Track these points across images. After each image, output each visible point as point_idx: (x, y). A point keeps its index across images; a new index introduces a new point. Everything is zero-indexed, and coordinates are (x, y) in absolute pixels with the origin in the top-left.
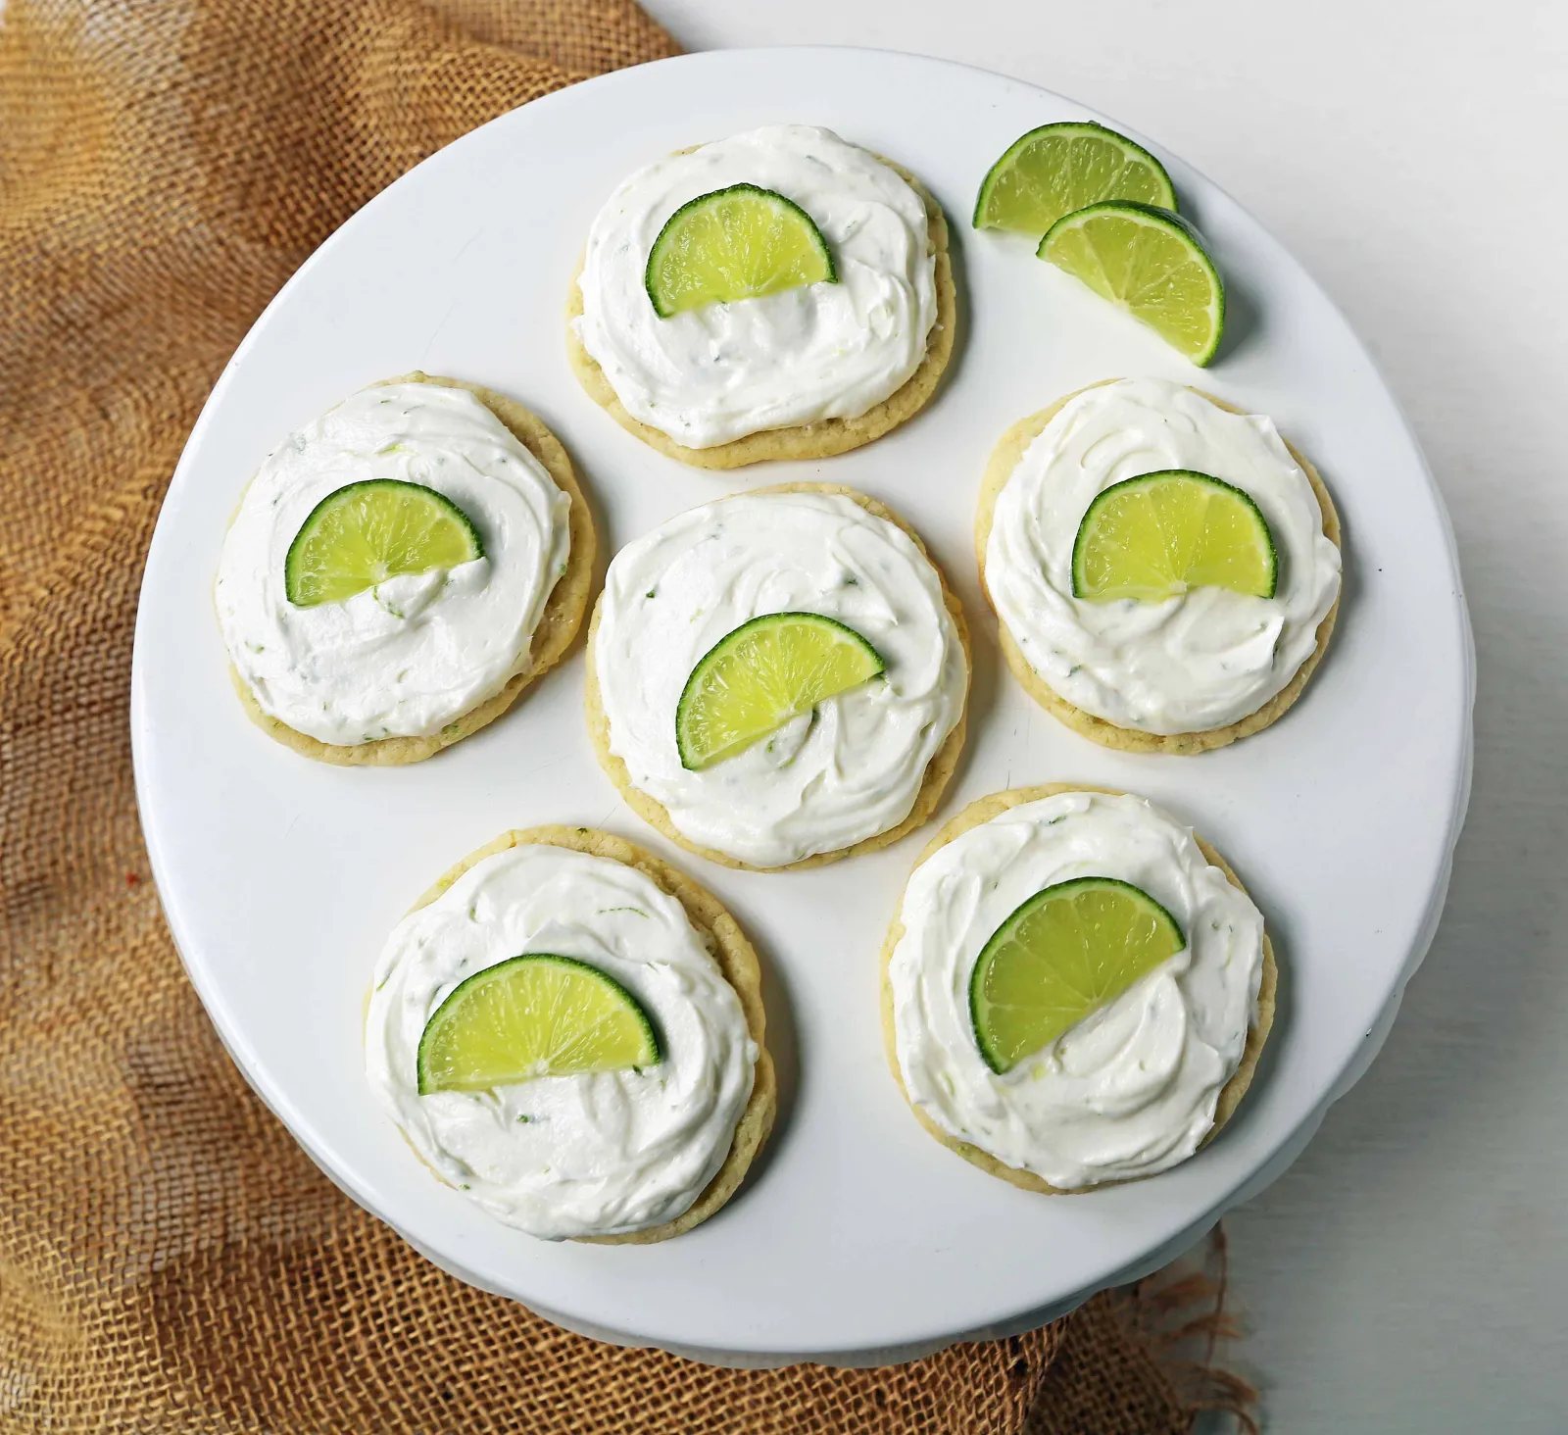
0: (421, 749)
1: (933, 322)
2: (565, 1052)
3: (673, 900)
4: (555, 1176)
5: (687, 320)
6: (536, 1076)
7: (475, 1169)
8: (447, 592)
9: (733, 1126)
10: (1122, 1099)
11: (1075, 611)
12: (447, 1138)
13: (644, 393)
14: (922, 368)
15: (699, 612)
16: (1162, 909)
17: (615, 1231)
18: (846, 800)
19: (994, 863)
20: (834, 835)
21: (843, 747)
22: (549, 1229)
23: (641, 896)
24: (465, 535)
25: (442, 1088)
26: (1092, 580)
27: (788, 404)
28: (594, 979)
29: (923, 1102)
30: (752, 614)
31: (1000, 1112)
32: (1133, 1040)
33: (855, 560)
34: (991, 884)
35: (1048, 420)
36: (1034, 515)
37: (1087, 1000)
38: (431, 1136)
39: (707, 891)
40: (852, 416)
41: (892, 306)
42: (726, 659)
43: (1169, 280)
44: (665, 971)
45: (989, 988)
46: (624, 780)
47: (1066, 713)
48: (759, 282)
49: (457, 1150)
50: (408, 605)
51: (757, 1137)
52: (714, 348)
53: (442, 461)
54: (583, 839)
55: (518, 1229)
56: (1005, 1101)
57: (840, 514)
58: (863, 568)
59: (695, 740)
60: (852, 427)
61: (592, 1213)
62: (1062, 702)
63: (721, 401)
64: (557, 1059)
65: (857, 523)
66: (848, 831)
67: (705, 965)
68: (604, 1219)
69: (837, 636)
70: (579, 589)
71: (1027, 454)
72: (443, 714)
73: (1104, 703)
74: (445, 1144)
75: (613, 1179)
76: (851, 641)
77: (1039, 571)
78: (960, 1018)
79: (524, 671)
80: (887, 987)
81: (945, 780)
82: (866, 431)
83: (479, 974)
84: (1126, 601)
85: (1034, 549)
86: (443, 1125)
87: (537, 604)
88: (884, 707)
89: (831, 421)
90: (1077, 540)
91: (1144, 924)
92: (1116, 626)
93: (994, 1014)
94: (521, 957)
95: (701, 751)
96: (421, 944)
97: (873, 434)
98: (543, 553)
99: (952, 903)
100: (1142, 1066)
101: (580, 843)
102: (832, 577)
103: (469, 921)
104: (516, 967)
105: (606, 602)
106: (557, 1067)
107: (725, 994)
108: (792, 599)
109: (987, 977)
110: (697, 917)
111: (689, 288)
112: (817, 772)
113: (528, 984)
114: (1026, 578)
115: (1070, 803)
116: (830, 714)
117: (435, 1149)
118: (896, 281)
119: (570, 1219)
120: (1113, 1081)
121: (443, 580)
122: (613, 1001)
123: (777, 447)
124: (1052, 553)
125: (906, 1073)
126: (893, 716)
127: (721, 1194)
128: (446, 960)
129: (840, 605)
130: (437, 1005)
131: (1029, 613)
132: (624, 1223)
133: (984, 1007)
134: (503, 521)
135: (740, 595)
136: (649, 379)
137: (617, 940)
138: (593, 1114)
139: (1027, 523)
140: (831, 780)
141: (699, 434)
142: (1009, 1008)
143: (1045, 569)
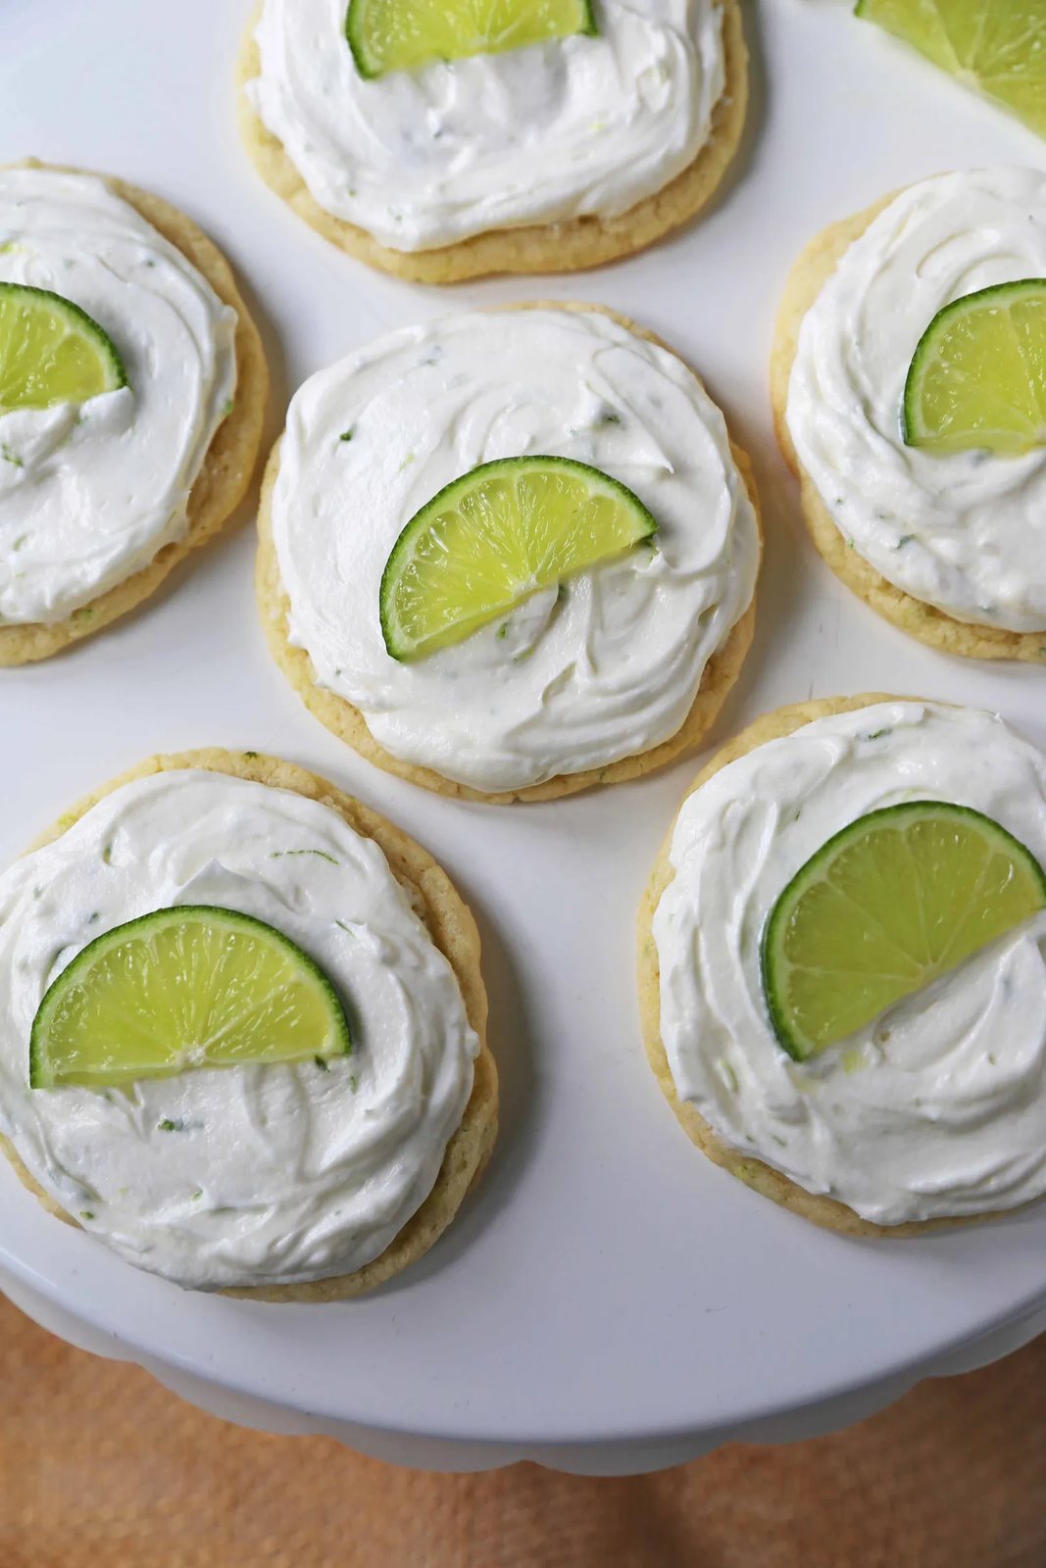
0: (44, 643)
1: (719, 94)
2: (226, 1036)
3: (371, 842)
4: (206, 1202)
5: (401, 84)
6: (188, 1068)
7: (102, 1192)
8: (79, 433)
9: (445, 1143)
10: (965, 1102)
11: (908, 466)
12: (66, 1150)
13: (341, 177)
14: (705, 154)
15: (411, 458)
16: (1023, 848)
17: (285, 1279)
18: (601, 703)
19: (795, 788)
20: (584, 748)
21: (598, 634)
22: (197, 1272)
23: (329, 836)
24: (102, 358)
25: (62, 1082)
26: (932, 420)
27: (530, 192)
28: (269, 941)
29: (695, 1099)
30: (480, 458)
31: (797, 1116)
32: (979, 1025)
33: (616, 392)
34: (790, 814)
35: (869, 222)
36: (854, 340)
37: (920, 966)
38: (44, 1146)
39: (413, 838)
40: (611, 213)
41: (668, 68)
42: (449, 517)
43: (1035, 38)
44: (360, 932)
45: (789, 943)
46: (306, 681)
47: (890, 603)
48: (495, 31)
49: (79, 1166)
50: (27, 449)
51: (474, 1159)
52: (433, 119)
53: (70, 264)
54: (253, 766)
55: (155, 1272)
56: (806, 1099)
57: (594, 332)
58: (627, 403)
59: (405, 619)
60: (613, 229)
61: (255, 1252)
62: (887, 586)
63: (442, 188)
64: (217, 1043)
65: (616, 345)
66: (601, 744)
67: (412, 928)
68: (271, 1260)
69: (593, 488)
70: (249, 435)
71: (843, 264)
72: (75, 591)
73: (944, 583)
74: (61, 1158)
75: (283, 1208)
76: (611, 493)
77: (859, 409)
78: (748, 984)
79: (177, 540)
80: (650, 951)
81: (728, 686)
82: (628, 236)
83: (116, 930)
84: (974, 452)
85: (854, 383)
86: (60, 1131)
87: (196, 451)
88: (653, 583)
89: (586, 220)
90: (911, 368)
91: (999, 867)
92: (962, 484)
93: (795, 979)
94: (172, 909)
95: (413, 634)
96: (38, 894)
97: (639, 241)
98: (203, 382)
99: (740, 836)
100: (991, 1059)
101: (248, 770)
102: (585, 413)
103: (104, 866)
104: (165, 922)
105: (287, 449)
106: (216, 1059)
107: (436, 966)
108: (533, 441)
109: (789, 929)
110: (399, 867)
111: (402, 37)
112: (564, 666)
113: (180, 946)
114: (843, 420)
115: (896, 713)
116: (582, 592)
117: (50, 1165)
118: (673, 36)
119: (223, 1259)
120: (952, 1079)
121: (74, 419)
122: (292, 969)
123: (512, 253)
124: (877, 389)
125: (674, 1060)
126: (663, 595)
127: (427, 1236)
128: (70, 915)
129: (595, 450)
130: (57, 972)
131: (844, 463)
132: (297, 1268)
133: (783, 969)
134: (151, 342)
135: (464, 435)
136: (347, 159)
137: (297, 892)
138: (260, 1119)
139: (844, 348)
140: (581, 678)
141: (412, 231)
142: (815, 971)
143: (868, 410)
